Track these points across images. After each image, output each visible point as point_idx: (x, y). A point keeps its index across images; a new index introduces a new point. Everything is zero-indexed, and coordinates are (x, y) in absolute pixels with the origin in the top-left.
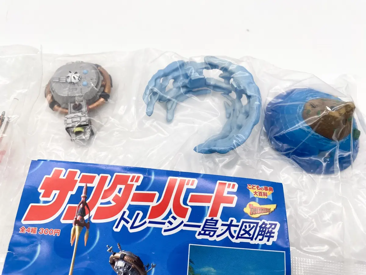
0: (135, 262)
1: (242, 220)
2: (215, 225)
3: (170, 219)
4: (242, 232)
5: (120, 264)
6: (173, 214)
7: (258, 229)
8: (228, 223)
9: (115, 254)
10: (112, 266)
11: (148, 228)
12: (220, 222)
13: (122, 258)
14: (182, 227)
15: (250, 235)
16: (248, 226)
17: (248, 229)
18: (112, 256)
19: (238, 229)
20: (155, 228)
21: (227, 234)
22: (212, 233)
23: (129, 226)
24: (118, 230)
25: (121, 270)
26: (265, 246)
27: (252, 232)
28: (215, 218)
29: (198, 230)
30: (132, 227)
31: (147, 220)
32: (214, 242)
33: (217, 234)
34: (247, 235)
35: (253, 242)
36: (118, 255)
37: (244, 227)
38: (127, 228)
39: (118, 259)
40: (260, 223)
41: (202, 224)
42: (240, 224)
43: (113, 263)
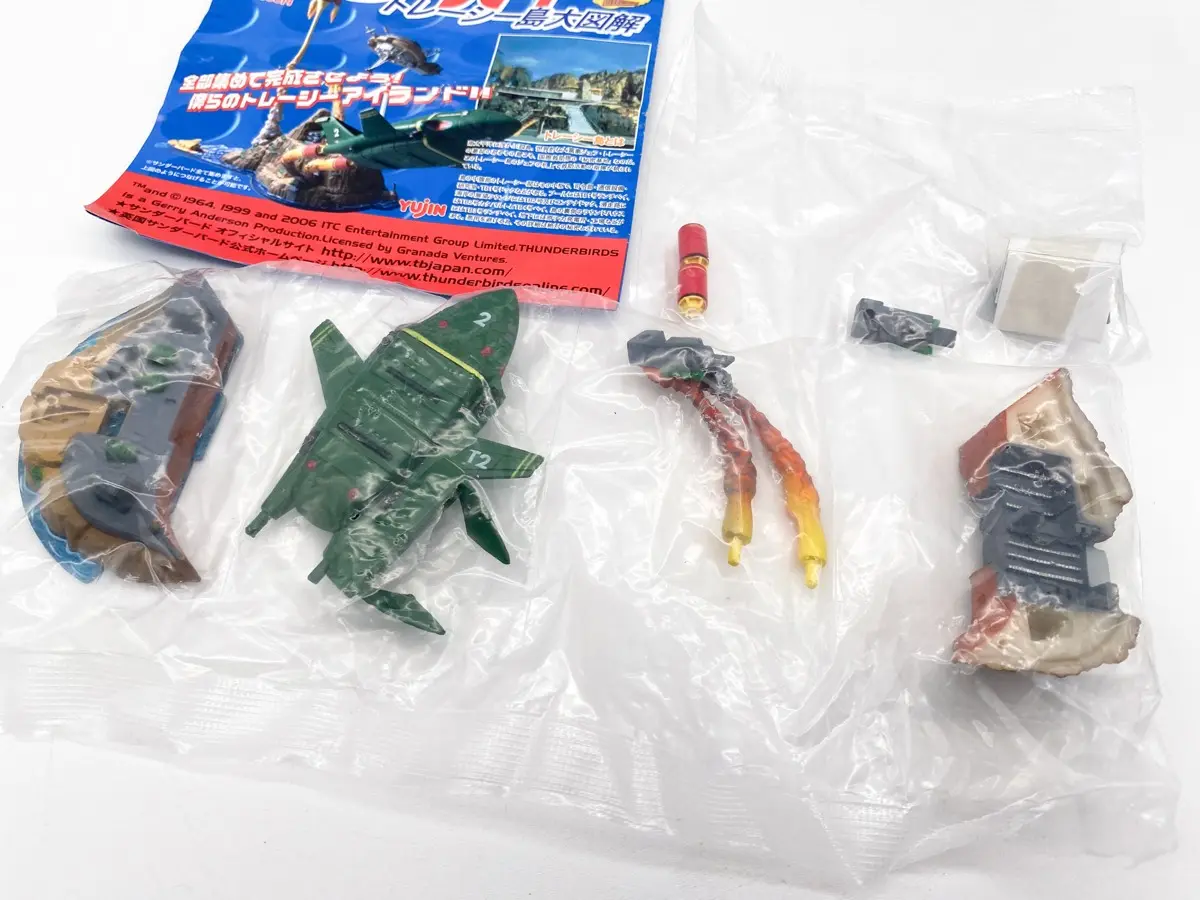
0: (409, 47)
1: (587, 11)
2: (545, 14)
3: (474, 9)
4: (585, 21)
5: (387, 47)
6: (480, 4)
7: (613, 19)
8: (566, 11)
9: (376, 36)
10: (371, 48)
11: (436, 17)
12: (554, 11)
13: (389, 41)
14: (492, 18)
15: (597, 24)
16: (596, 15)
17: (595, 19)
18: (373, 38)
19: (579, 19)
20: (446, 18)
21: (562, 23)
22: (537, 23)
23: (405, 12)
24: (388, 13)
25: (386, 53)
26: (619, 37)
27: (601, 23)
28: (545, 8)
29: (516, 20)
30: (411, 12)
31: (436, 7)
32: (541, 31)
33: (544, 23)
34: (593, 25)
35: (602, 32)
36: (384, 38)
37: (589, 17)
38: (402, 14)
39: (382, 42)
40: (617, 14)
41: (523, 15)
42: (584, 14)
43: (374, 44)
